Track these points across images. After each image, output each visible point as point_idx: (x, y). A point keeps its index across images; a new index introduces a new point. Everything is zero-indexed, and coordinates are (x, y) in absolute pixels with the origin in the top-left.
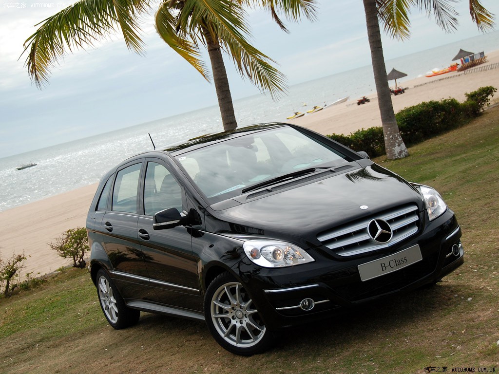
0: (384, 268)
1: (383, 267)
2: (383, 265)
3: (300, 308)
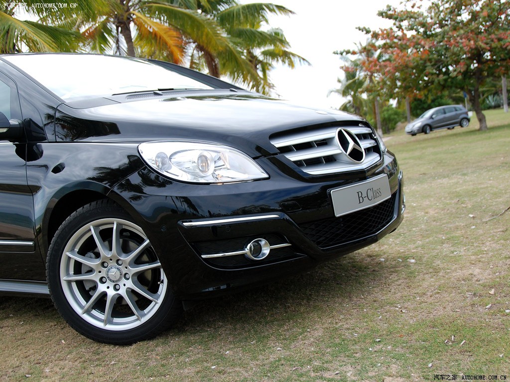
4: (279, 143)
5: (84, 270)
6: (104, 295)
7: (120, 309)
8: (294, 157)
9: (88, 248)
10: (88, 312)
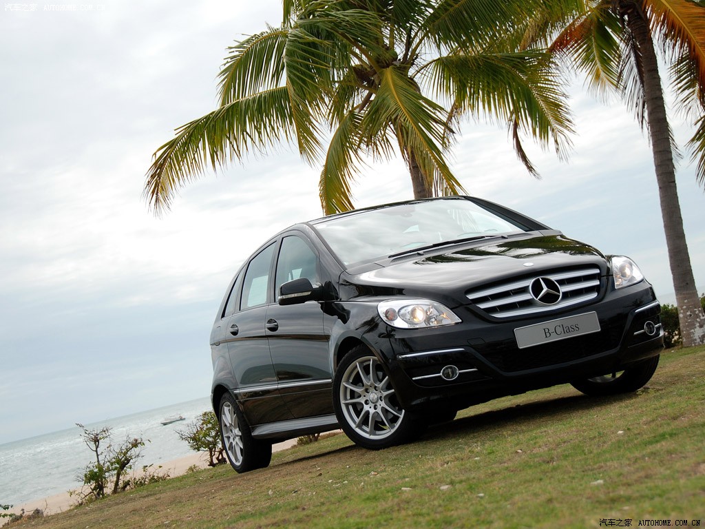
0: (548, 335)
1: (547, 332)
2: (547, 331)
3: (440, 376)
4: (471, 297)
5: (356, 396)
6: (368, 413)
7: (378, 426)
8: (483, 306)
9: (357, 381)
10: (359, 426)
